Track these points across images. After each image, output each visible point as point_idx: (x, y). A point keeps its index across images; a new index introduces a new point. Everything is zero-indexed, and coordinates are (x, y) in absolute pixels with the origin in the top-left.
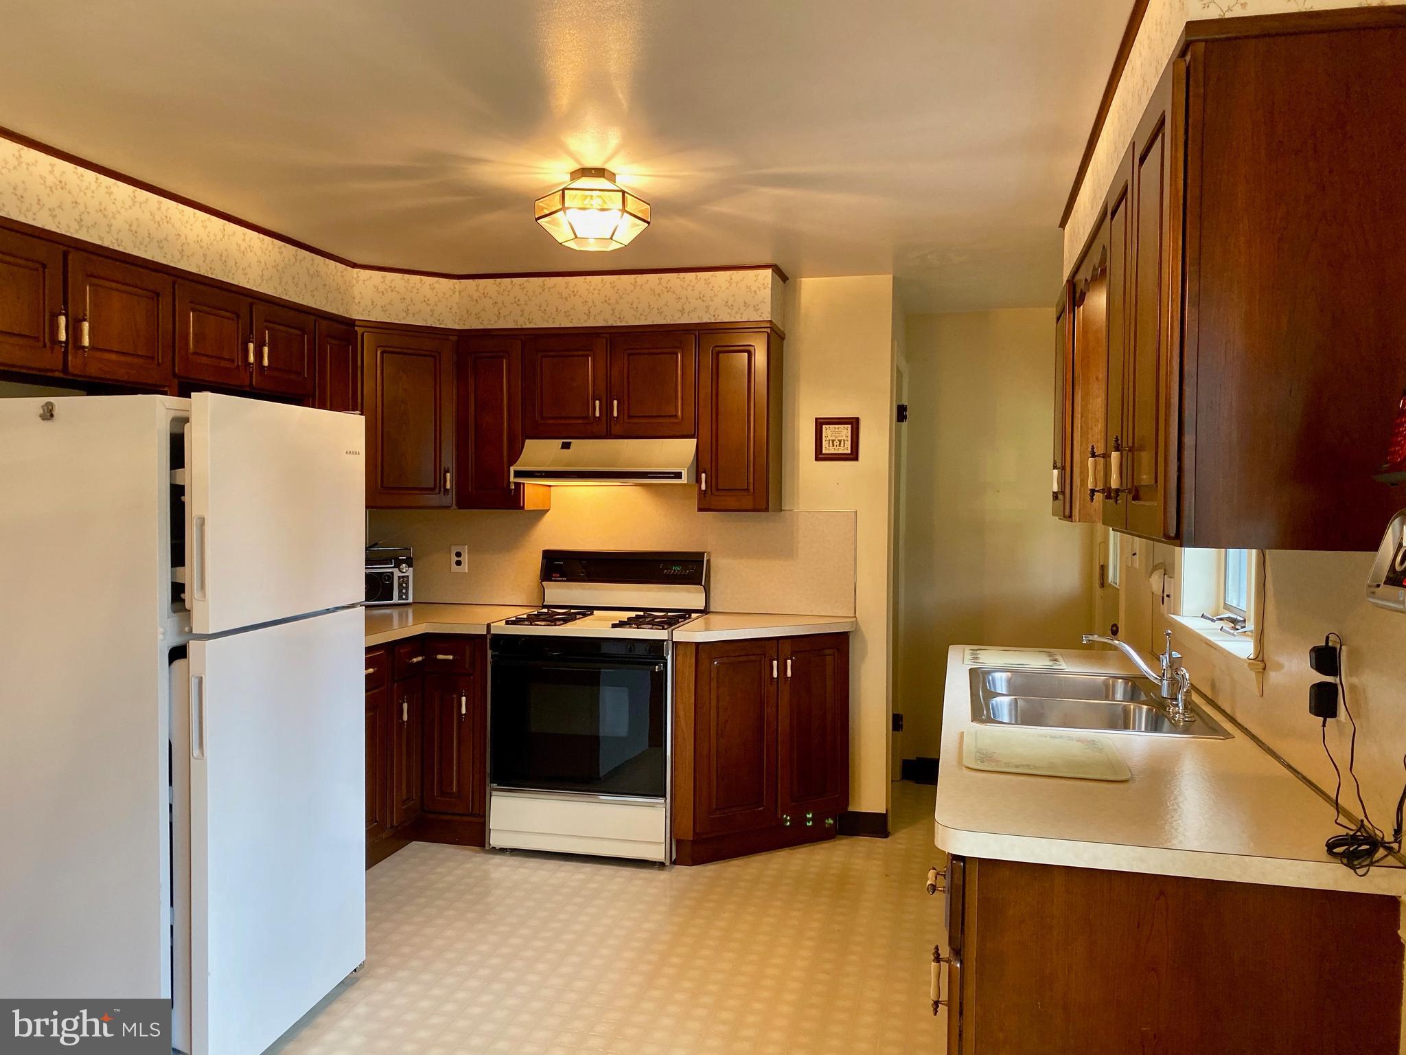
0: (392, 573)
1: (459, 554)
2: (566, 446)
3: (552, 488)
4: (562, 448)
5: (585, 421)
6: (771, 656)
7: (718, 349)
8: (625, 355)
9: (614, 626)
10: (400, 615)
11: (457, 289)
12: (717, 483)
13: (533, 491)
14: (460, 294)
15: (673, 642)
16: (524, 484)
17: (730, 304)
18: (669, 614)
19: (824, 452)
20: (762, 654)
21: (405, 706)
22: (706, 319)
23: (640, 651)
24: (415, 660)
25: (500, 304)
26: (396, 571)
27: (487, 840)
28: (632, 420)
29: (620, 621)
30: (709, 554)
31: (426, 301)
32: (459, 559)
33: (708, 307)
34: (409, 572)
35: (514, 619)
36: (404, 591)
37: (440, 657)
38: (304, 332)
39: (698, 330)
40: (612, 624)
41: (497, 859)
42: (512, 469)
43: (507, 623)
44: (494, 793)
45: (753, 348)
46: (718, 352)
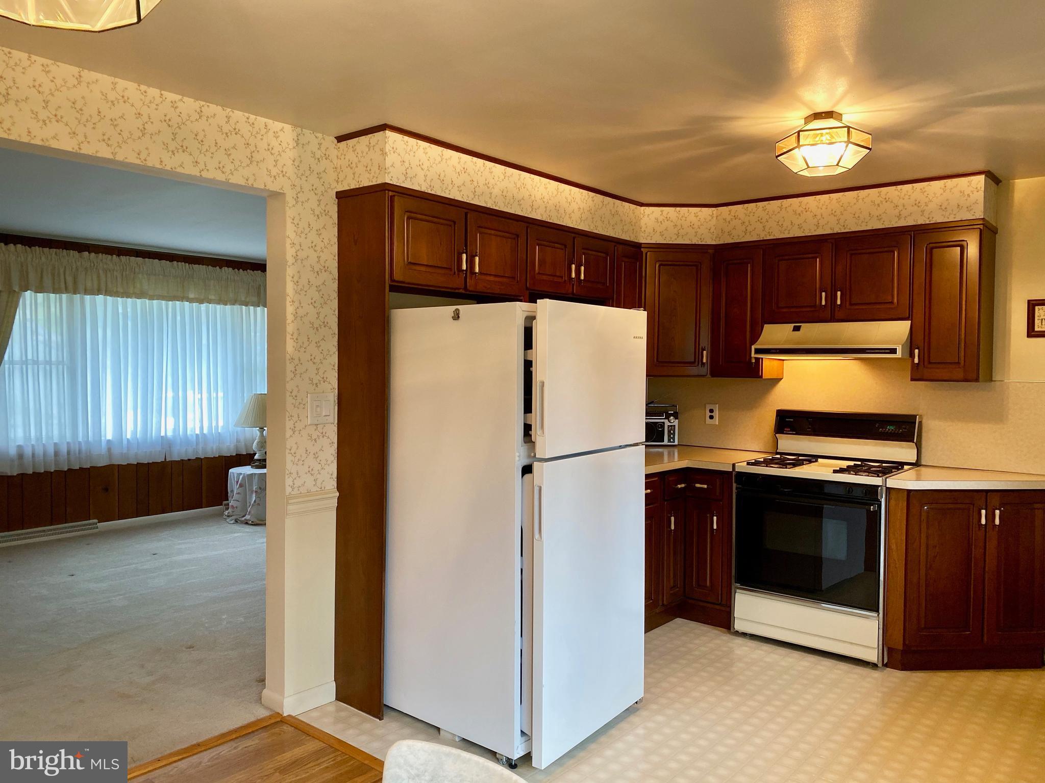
0: (664, 423)
1: (711, 411)
2: (797, 329)
3: (785, 361)
4: (794, 330)
5: (813, 309)
6: (980, 504)
7: (931, 245)
8: (848, 255)
9: (835, 472)
10: (669, 454)
11: (715, 215)
12: (929, 357)
13: (769, 364)
14: (717, 219)
15: (887, 488)
16: (762, 358)
17: (943, 207)
18: (884, 465)
19: (1037, 329)
20: (971, 504)
21: (673, 518)
22: (921, 221)
23: (858, 493)
24: (679, 486)
25: (747, 223)
26: (666, 421)
27: (732, 626)
28: (853, 307)
29: (840, 468)
30: (921, 416)
31: (692, 226)
32: (712, 414)
33: (923, 211)
34: (676, 423)
35: (754, 461)
36: (672, 436)
37: (698, 485)
38: (607, 255)
39: (914, 231)
40: (834, 470)
41: (739, 641)
42: (753, 348)
43: (748, 464)
44: (738, 591)
45: (965, 242)
46: (932, 248)
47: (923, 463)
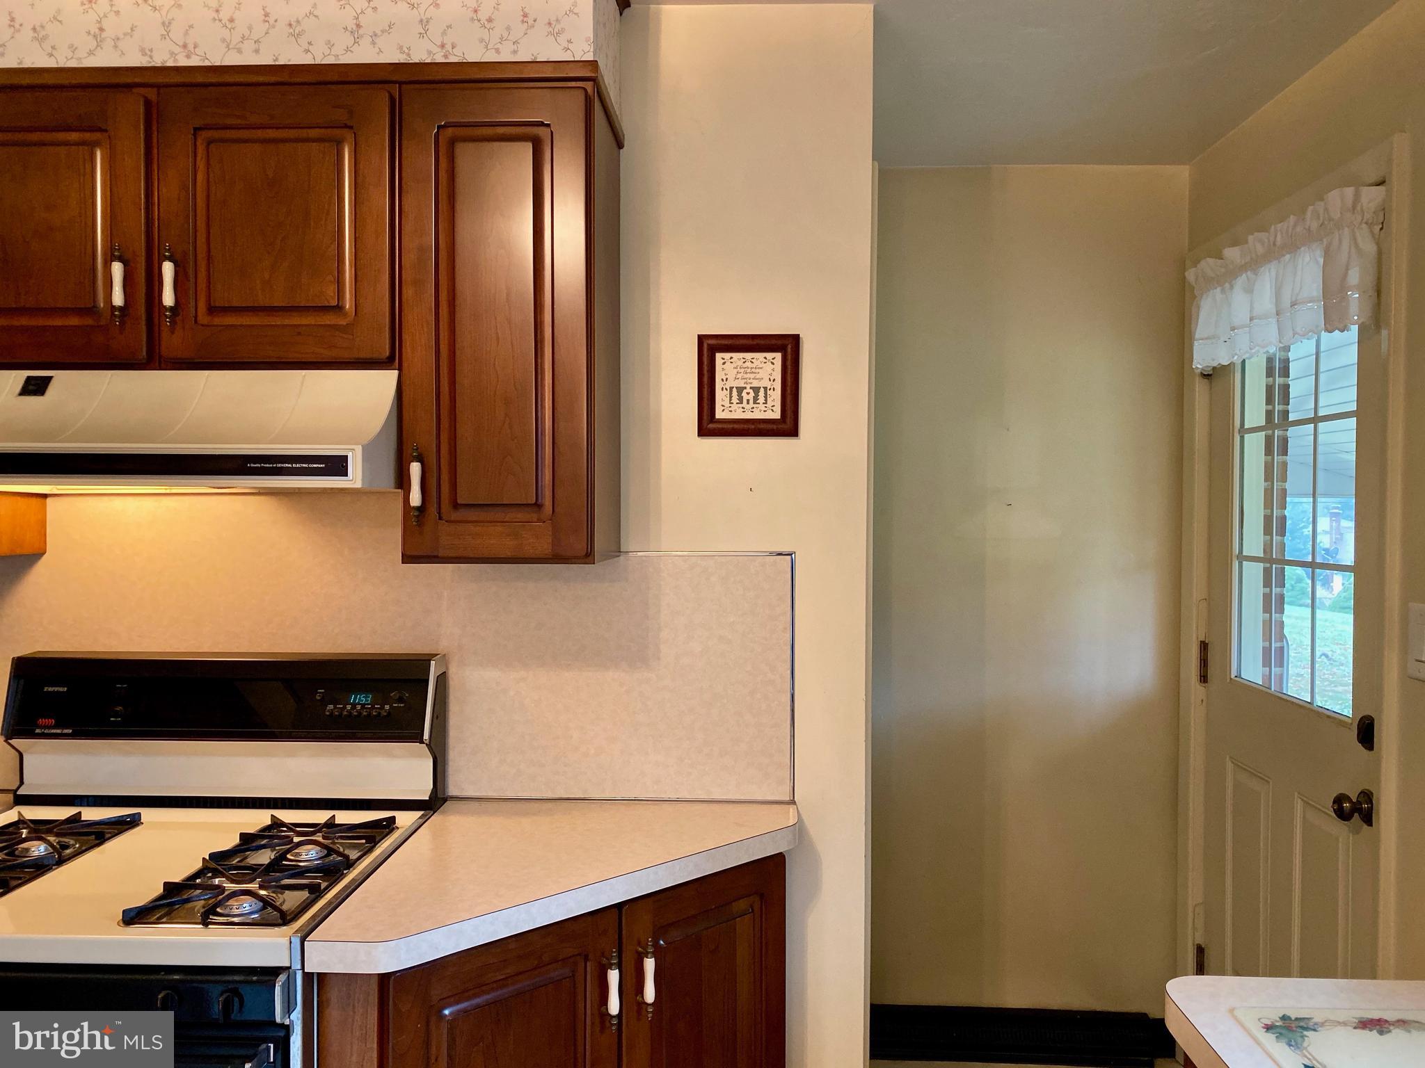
2: (36, 388)
3: (48, 500)
4: (26, 392)
5: (89, 321)
6: (603, 955)
7: (450, 131)
8: (199, 142)
12: (453, 488)
17: (483, 16)
19: (719, 414)
20: (579, 957)
22: (420, 57)
28: (218, 321)
30: (444, 659)
33: (424, 23)
39: (400, 85)
45: (547, 130)
46: (452, 142)
47: (452, 790)
